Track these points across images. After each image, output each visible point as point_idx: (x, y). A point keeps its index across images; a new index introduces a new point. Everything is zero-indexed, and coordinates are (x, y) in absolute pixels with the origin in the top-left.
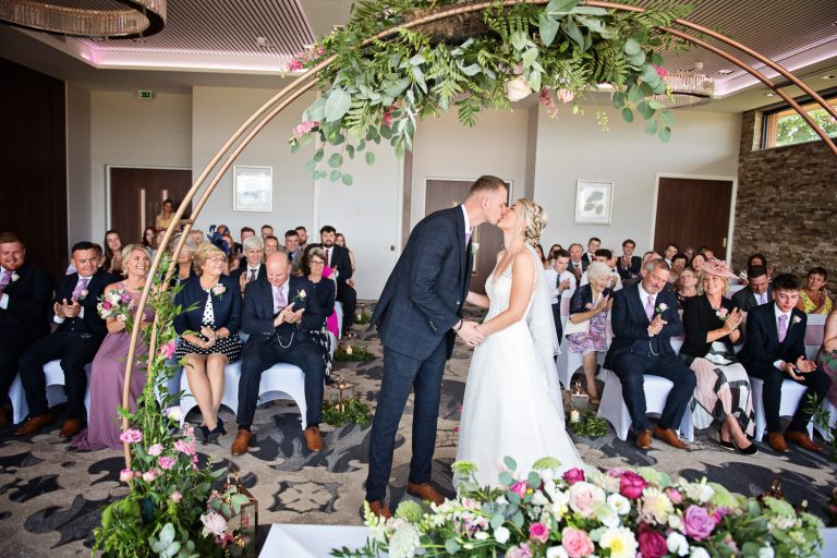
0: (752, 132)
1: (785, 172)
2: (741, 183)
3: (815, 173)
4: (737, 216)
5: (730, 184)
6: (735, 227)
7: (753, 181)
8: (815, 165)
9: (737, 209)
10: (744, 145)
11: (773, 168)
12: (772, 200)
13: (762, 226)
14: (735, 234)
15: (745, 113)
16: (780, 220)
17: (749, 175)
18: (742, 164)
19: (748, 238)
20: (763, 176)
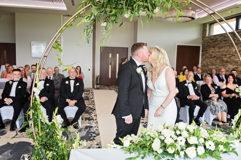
0: (206, 30)
1: (217, 43)
2: (203, 47)
3: (226, 43)
4: (202, 57)
5: (199, 47)
6: (202, 61)
7: (207, 46)
8: (226, 40)
9: (202, 55)
10: (204, 34)
11: (213, 42)
12: (213, 52)
13: (210, 60)
14: (201, 63)
15: (204, 24)
16: (216, 58)
17: (205, 44)
18: (203, 41)
19: (205, 64)
20: (210, 44)
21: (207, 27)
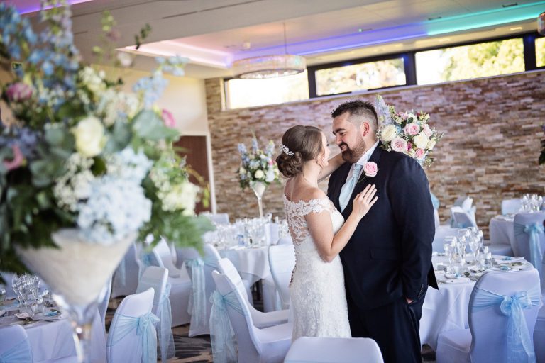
1: (263, 125)
2: (214, 137)
4: (215, 164)
5: (202, 138)
6: (215, 173)
7: (229, 135)
9: (213, 158)
10: (212, 106)
11: (250, 123)
14: (216, 179)
17: (223, 129)
18: (212, 121)
19: (233, 180)
20: (240, 130)
21: (219, 86)
